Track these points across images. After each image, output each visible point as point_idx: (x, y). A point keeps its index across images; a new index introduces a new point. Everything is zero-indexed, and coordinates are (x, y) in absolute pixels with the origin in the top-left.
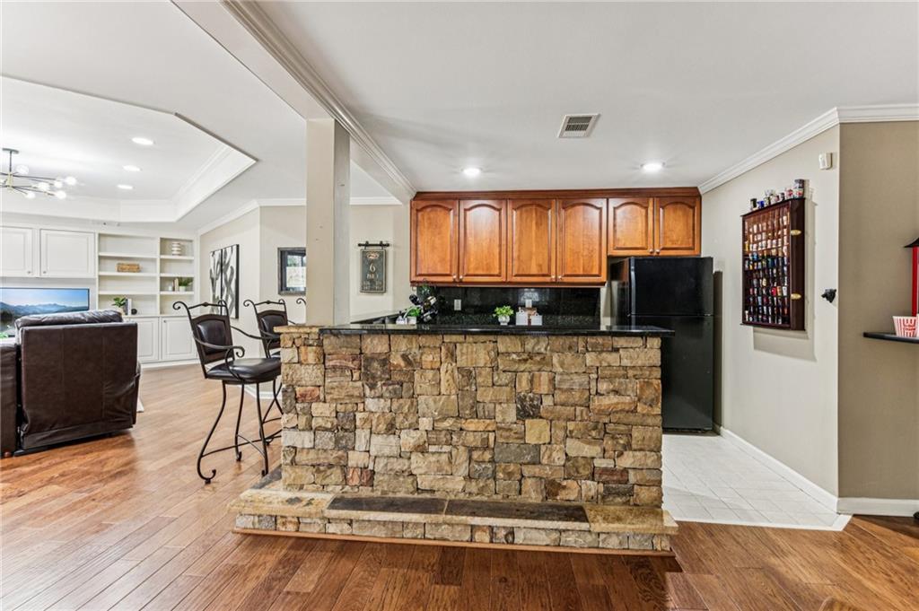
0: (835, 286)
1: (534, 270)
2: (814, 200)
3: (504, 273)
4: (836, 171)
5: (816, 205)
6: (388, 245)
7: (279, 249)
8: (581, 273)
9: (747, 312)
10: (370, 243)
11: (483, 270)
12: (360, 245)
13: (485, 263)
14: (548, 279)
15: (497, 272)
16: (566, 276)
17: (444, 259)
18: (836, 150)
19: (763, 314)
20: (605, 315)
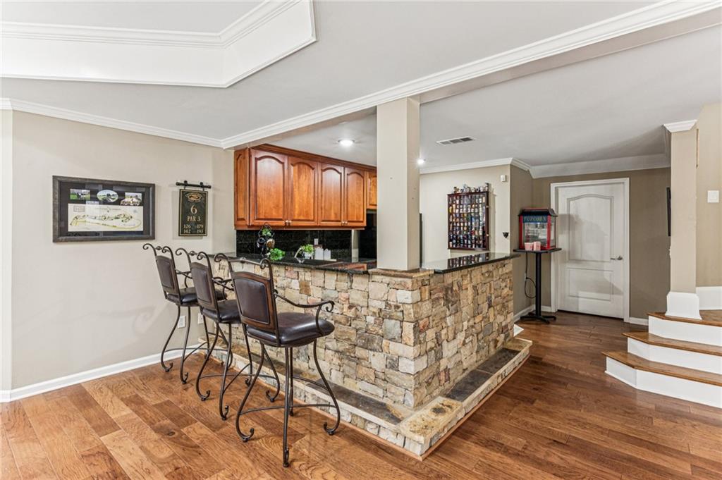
0: (508, 231)
1: (333, 217)
2: (494, 193)
3: (316, 220)
4: (509, 183)
5: (495, 196)
6: (209, 187)
7: (54, 177)
8: (355, 220)
9: (451, 243)
10: (189, 183)
11: (303, 216)
12: (178, 184)
13: (305, 210)
14: (339, 224)
15: (312, 218)
16: (349, 222)
17: (278, 206)
18: (509, 174)
19: (464, 243)
20: (354, 248)
